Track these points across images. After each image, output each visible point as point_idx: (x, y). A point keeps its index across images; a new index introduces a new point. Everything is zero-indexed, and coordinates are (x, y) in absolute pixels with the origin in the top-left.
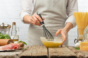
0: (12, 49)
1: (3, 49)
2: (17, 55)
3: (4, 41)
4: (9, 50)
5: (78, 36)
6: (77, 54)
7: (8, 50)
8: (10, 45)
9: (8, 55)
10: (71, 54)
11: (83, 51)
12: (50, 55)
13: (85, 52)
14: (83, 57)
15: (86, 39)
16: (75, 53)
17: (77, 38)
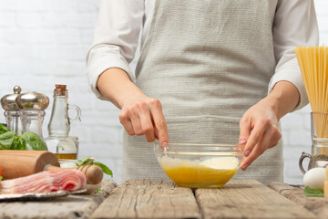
0: (54, 190)
1: (18, 192)
2: (77, 214)
3: (20, 158)
4: (44, 194)
6: (316, 214)
7: (38, 195)
8: (47, 176)
9: (43, 215)
10: (295, 215)
12: (210, 214)
17: (308, 152)
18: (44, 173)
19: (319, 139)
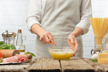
0: (18, 61)
1: (8, 62)
2: (25, 68)
3: (8, 52)
4: (15, 62)
5: (95, 46)
6: (94, 68)
7: (13, 63)
8: (16, 57)
9: (15, 69)
10: (88, 68)
11: (102, 64)
12: (63, 68)
13: (104, 65)
15: (105, 50)
16: (93, 66)
17: (94, 49)
18: (15, 56)
19: (97, 45)
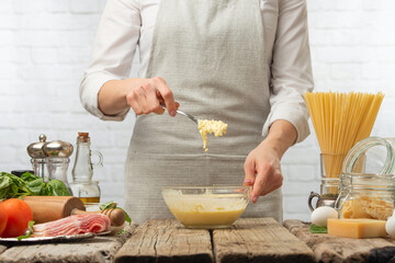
0: (81, 233)
1: (50, 235)
2: (103, 253)
3: (52, 203)
4: (73, 236)
5: (323, 182)
6: (314, 250)
7: (68, 237)
8: (75, 220)
9: (74, 254)
11: (339, 237)
13: (344, 240)
14: (334, 256)
15: (352, 195)
16: (311, 244)
17: (317, 191)
18: (72, 217)
19: (327, 179)
